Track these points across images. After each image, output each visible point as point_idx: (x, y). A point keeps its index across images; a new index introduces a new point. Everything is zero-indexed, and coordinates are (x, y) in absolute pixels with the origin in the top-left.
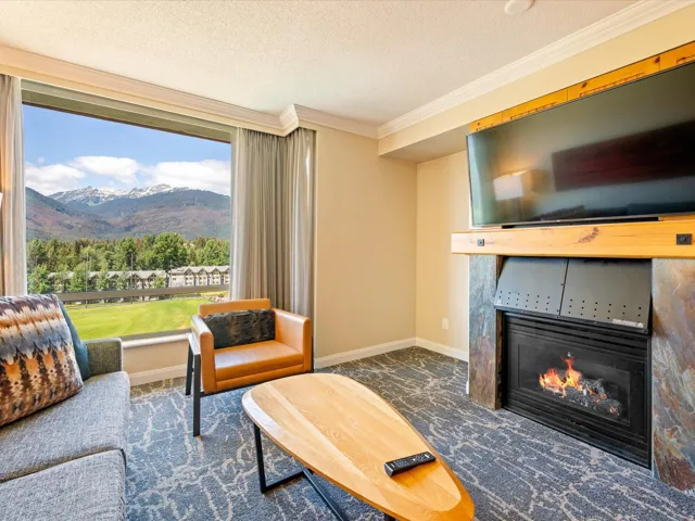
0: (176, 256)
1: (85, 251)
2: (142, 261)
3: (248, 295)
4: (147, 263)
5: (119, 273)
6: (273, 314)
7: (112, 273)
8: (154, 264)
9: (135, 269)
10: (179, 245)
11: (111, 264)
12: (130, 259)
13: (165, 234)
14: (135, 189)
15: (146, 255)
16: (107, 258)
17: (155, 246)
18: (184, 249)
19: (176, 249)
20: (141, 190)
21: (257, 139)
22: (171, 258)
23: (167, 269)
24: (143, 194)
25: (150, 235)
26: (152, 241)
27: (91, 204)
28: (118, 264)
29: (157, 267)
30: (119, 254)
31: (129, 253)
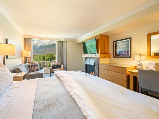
0: (53, 58)
1: (35, 57)
2: (46, 59)
3: (58, 63)
4: (47, 60)
5: (42, 61)
6: (61, 65)
7: (40, 62)
8: (48, 60)
9: (45, 61)
10: (53, 56)
11: (40, 60)
12: (44, 58)
13: (50, 53)
14: (44, 44)
15: (46, 58)
16: (39, 58)
17: (48, 56)
18: (54, 57)
19: (53, 57)
20: (45, 44)
21: (59, 42)
22: (52, 58)
23: (51, 61)
24: (46, 45)
25: (47, 54)
26: (48, 55)
27: (36, 47)
28: (41, 60)
29: (49, 60)
30: (42, 58)
31: (43, 57)
